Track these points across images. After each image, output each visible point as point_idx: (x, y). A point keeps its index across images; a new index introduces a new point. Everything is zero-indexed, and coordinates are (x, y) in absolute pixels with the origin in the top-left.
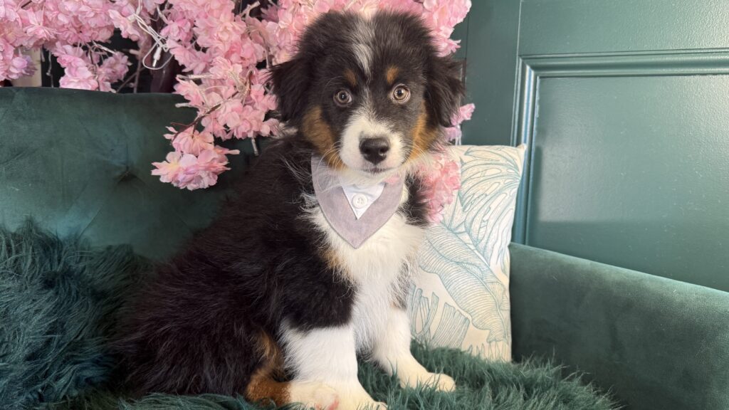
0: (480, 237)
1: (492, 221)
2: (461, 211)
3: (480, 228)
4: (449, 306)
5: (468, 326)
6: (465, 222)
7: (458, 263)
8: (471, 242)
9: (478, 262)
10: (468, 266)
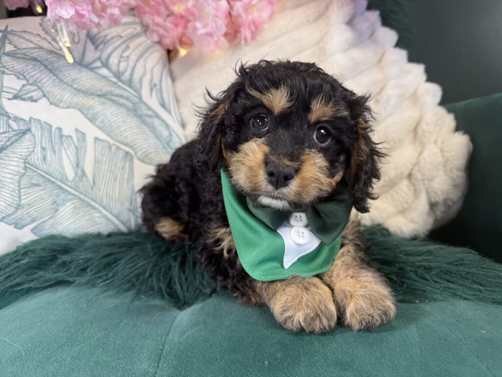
0: (121, 69)
1: (133, 58)
2: (93, 50)
3: (120, 62)
4: (102, 140)
5: (132, 161)
6: (99, 58)
7: (100, 96)
8: (111, 75)
9: (125, 94)
10: (113, 98)
